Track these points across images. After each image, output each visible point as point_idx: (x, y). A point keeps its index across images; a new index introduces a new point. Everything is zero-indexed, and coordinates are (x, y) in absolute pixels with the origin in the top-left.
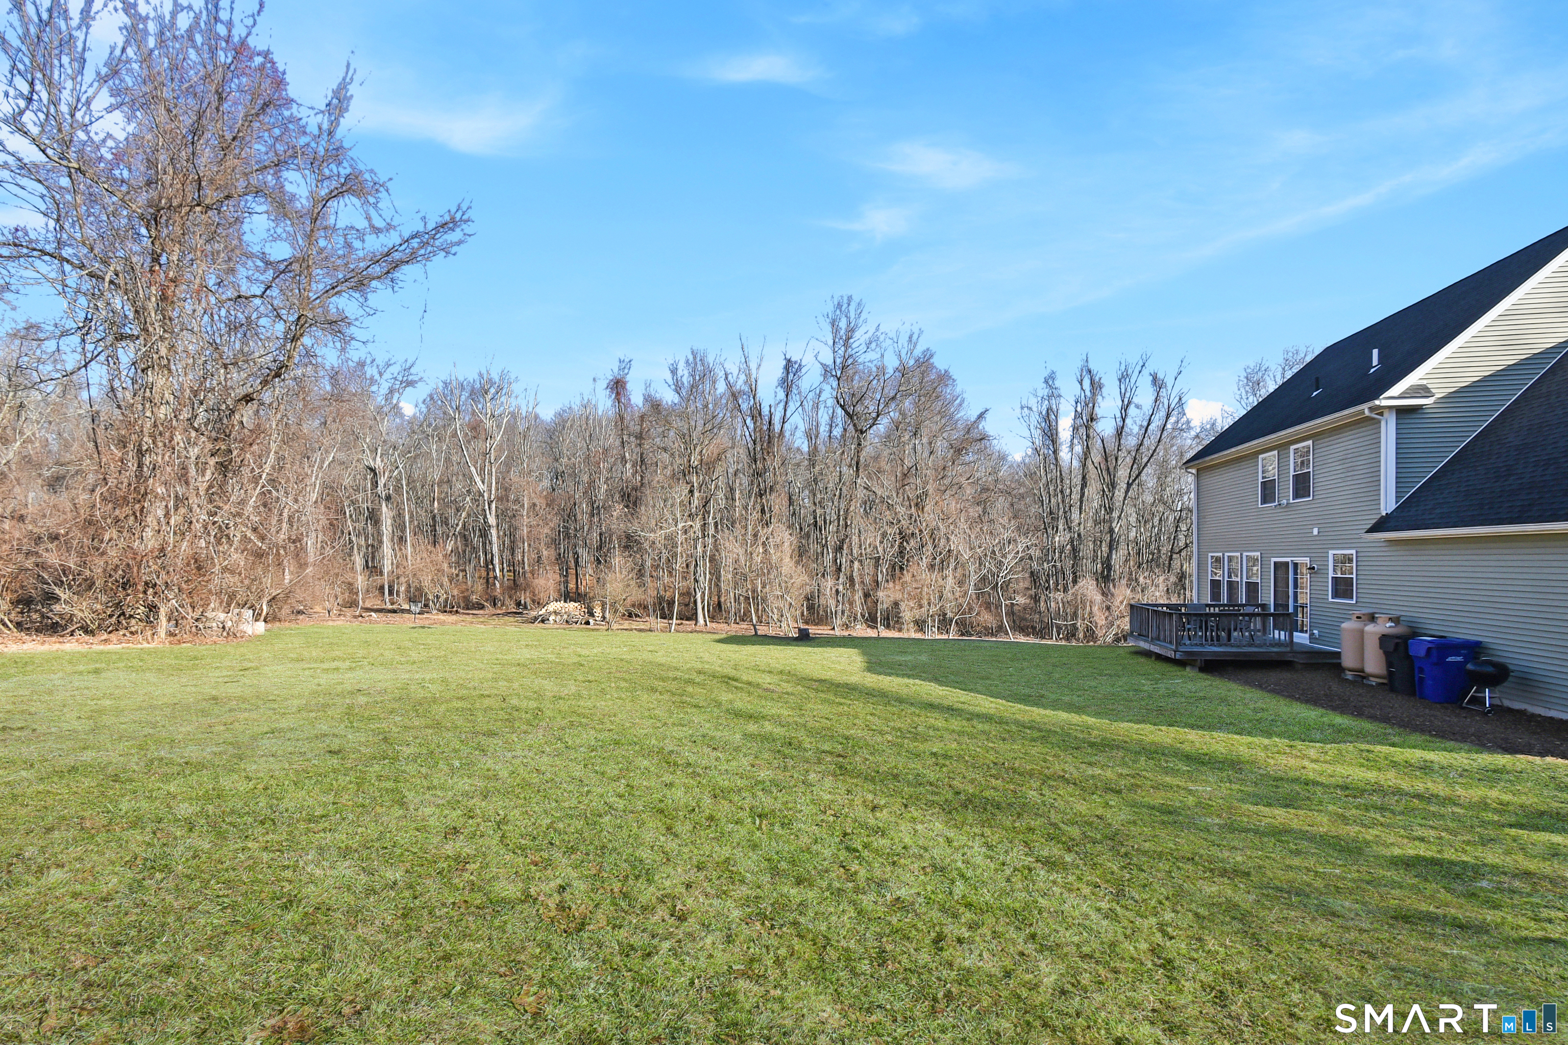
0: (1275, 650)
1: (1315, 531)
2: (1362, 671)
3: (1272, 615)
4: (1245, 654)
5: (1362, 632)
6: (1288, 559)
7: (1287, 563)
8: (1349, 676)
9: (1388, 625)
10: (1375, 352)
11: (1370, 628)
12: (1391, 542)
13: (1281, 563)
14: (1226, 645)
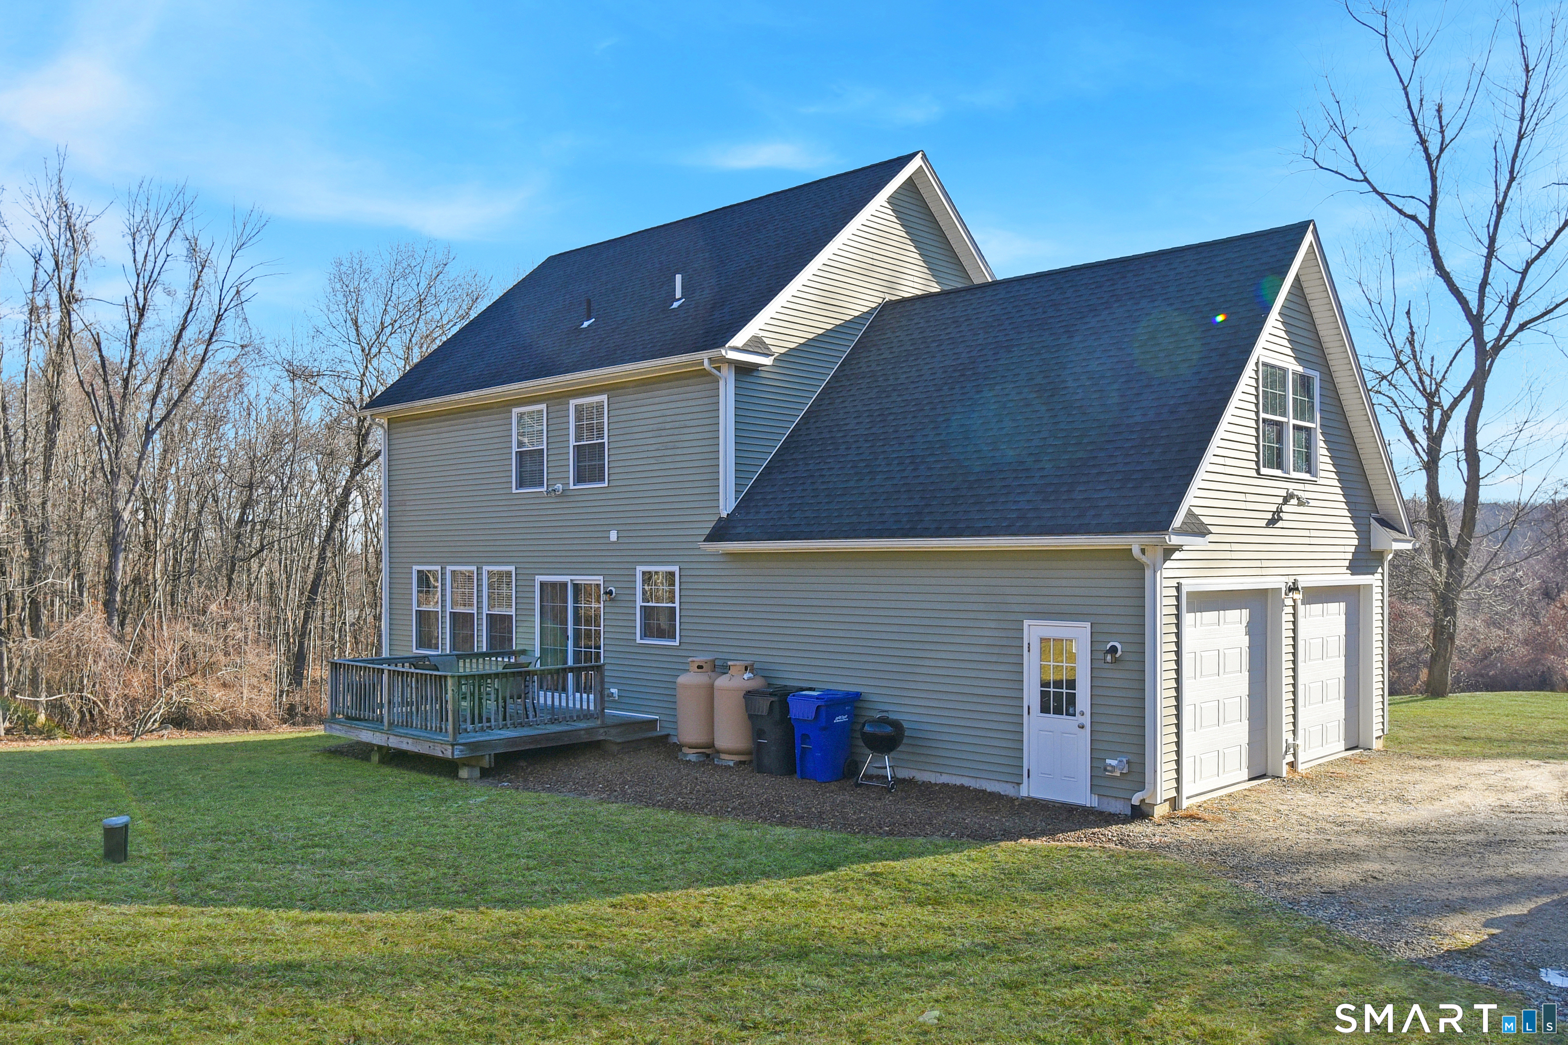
0: (582, 725)
1: (613, 536)
2: (711, 745)
3: (571, 669)
4: (546, 736)
5: (711, 688)
6: (566, 579)
7: (564, 585)
8: (691, 755)
9: (746, 677)
10: (678, 277)
11: (722, 682)
12: (735, 557)
13: (553, 585)
14: (522, 725)
